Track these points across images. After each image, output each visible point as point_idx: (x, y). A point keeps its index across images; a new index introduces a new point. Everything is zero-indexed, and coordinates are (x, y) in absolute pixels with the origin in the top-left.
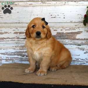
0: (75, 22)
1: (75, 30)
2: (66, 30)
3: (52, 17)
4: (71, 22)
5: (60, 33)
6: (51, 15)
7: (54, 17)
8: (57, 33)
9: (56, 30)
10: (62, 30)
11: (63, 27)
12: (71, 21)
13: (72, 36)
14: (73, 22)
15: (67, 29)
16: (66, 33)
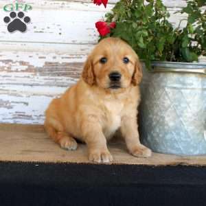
0: (81, 44)
1: (81, 58)
2: (63, 58)
3: (35, 30)
4: (74, 43)
5: (50, 63)
6: (35, 27)
7: (41, 32)
8: (46, 63)
9: (44, 58)
10: (54, 58)
11: (57, 52)
12: (73, 41)
13: (75, 70)
14: (78, 42)
15: (64, 56)
16: (63, 63)
